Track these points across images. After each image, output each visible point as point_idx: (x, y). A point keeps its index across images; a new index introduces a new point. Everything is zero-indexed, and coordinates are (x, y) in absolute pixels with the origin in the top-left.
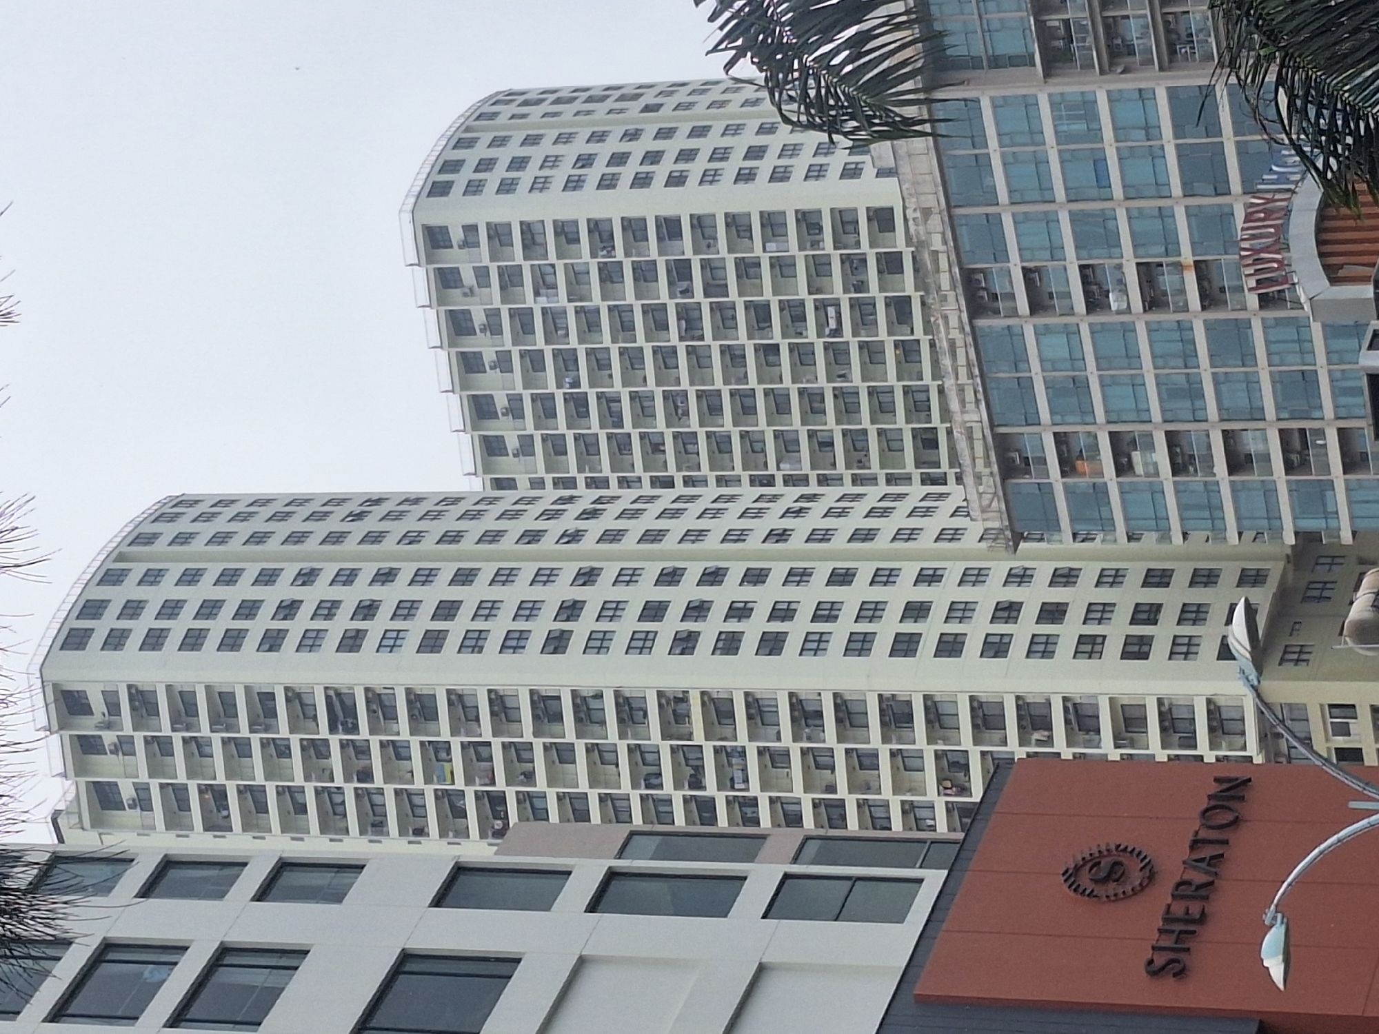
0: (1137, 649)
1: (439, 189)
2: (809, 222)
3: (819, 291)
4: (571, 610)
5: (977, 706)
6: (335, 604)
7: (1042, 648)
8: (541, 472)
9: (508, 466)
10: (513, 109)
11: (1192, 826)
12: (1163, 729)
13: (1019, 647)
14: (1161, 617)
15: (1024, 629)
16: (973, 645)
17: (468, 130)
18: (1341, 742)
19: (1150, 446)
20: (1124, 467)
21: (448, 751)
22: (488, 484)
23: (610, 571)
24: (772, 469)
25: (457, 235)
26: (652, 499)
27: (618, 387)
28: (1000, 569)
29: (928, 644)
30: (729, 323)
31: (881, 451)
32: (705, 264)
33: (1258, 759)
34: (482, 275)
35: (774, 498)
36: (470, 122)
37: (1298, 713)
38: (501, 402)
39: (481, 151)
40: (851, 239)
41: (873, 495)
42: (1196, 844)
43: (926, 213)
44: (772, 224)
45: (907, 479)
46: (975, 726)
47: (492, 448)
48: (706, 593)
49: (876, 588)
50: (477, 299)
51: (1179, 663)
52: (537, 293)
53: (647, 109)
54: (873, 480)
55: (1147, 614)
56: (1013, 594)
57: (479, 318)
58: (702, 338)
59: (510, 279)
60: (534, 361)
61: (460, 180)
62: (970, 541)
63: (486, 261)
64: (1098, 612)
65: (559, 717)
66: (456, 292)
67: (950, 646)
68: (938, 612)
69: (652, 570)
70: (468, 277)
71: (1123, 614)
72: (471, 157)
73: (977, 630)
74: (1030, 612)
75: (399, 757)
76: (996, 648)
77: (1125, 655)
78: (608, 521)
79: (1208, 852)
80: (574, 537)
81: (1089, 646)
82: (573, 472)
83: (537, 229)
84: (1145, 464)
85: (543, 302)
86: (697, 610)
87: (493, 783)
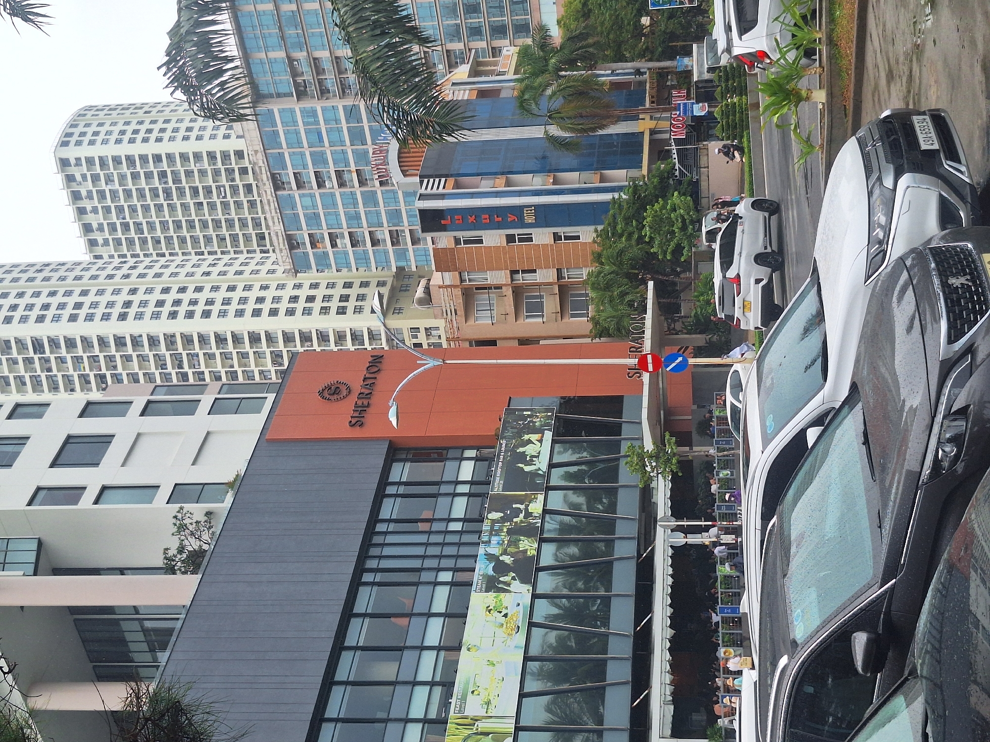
0: (342, 311)
1: (65, 144)
2: (212, 156)
3: (217, 182)
4: (128, 304)
5: (284, 334)
6: (33, 305)
7: (307, 312)
8: (113, 253)
9: (99, 250)
10: (92, 112)
11: (364, 373)
12: (352, 339)
13: (299, 312)
14: (350, 299)
15: (301, 305)
16: (282, 312)
17: (75, 121)
18: (415, 341)
19: (343, 237)
20: (334, 245)
21: (82, 359)
22: (92, 257)
23: (142, 289)
24: (203, 249)
25: (73, 162)
26: (157, 261)
27: (141, 219)
28: (290, 284)
29: (266, 312)
30: (183, 194)
31: (244, 242)
32: (172, 172)
33: (386, 348)
34: (84, 177)
35: (204, 260)
36: (75, 118)
37: (399, 331)
38: (95, 226)
39: (81, 129)
40: (228, 162)
41: (242, 258)
42: (365, 379)
43: (256, 152)
44: (197, 156)
45: (255, 251)
46: (284, 341)
47: (92, 243)
48: (180, 296)
49: (244, 292)
50: (82, 186)
51: (357, 315)
52: (107, 184)
53: (146, 112)
54: (242, 252)
55: (345, 298)
56: (296, 292)
57: (84, 193)
58: (173, 200)
59: (95, 178)
60: (107, 210)
61: (73, 140)
62: (279, 273)
63: (85, 172)
64: (327, 298)
65: (125, 345)
66: (74, 184)
67: (274, 313)
68: (269, 300)
69: (159, 288)
70: (79, 178)
71: (336, 298)
72: (77, 131)
73: (283, 306)
74: (302, 299)
75: (63, 362)
76: (291, 312)
77: (338, 313)
78: (140, 270)
79: (369, 382)
80: (127, 276)
81: (325, 310)
82: (125, 252)
83: (105, 159)
84: (342, 244)
85: (109, 187)
86: (177, 303)
87: (101, 370)
